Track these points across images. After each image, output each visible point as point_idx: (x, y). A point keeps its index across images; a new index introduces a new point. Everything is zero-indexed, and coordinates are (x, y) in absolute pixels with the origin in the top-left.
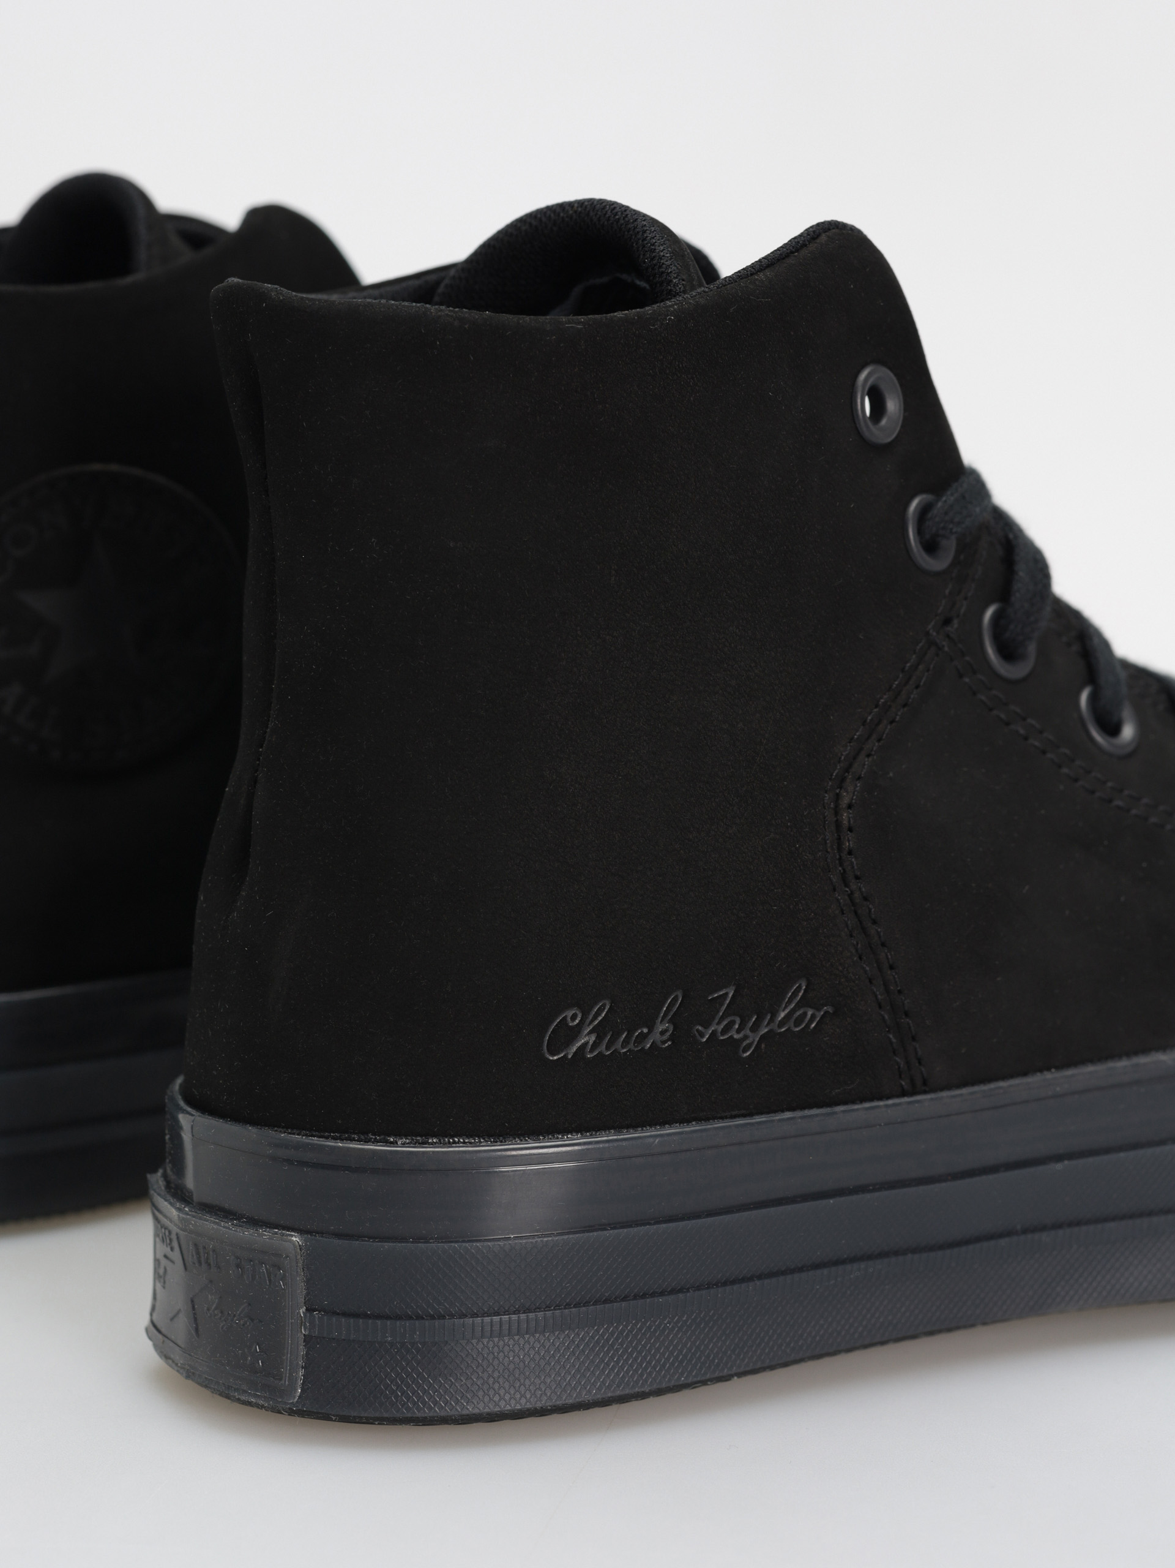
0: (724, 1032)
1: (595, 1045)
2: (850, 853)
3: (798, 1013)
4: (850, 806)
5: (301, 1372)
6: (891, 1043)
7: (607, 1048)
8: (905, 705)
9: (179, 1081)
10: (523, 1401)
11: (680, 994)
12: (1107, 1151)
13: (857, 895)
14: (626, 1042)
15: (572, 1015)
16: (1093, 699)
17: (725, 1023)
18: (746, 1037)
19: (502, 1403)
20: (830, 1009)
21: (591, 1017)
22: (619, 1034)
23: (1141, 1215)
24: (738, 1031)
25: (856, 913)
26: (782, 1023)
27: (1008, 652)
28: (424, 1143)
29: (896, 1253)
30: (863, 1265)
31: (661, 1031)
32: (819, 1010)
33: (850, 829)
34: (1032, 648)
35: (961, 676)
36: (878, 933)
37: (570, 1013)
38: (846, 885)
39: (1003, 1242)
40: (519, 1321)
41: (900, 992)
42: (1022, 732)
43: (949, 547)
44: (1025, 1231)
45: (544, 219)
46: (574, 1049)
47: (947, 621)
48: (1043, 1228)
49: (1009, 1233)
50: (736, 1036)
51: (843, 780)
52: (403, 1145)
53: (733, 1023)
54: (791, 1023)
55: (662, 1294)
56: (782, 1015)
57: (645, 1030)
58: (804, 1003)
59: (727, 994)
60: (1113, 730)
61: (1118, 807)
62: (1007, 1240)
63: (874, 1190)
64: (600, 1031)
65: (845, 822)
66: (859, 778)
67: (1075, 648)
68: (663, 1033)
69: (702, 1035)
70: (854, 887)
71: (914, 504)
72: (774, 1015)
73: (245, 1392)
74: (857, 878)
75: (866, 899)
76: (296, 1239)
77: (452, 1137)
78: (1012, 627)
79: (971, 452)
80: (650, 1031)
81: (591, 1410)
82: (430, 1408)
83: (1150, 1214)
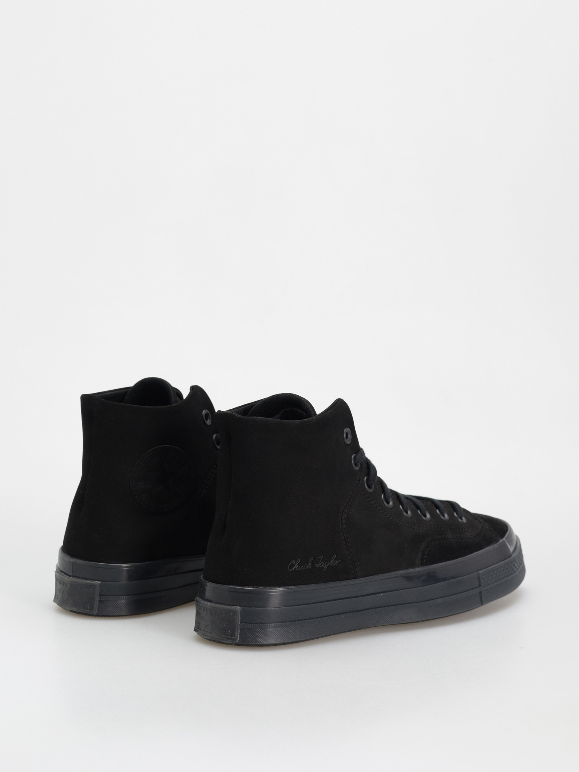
0: (321, 565)
1: (298, 568)
2: (344, 529)
3: (334, 562)
4: (344, 519)
5: (239, 635)
6: (352, 568)
7: (300, 568)
8: (353, 498)
9: (202, 575)
10: (271, 642)
11: (313, 557)
12: (390, 591)
13: (346, 537)
14: (303, 567)
15: (294, 562)
16: (384, 496)
17: (321, 563)
18: (325, 567)
19: (273, 642)
20: (340, 561)
21: (297, 561)
22: (302, 566)
23: (396, 605)
24: (323, 565)
25: (345, 541)
26: (331, 564)
27: (369, 487)
28: (266, 588)
29: (351, 612)
30: (345, 614)
31: (309, 566)
32: (338, 561)
33: (344, 524)
34: (373, 486)
35: (361, 492)
36: (349, 545)
37: (293, 561)
38: (344, 535)
39: (370, 610)
40: (273, 625)
41: (353, 557)
42: (373, 503)
43: (359, 464)
44: (374, 608)
45: (278, 397)
46: (294, 568)
47: (359, 480)
48: (378, 608)
49: (371, 608)
50: (323, 566)
51: (343, 514)
52: (262, 588)
53: (322, 564)
54: (333, 564)
55: (309, 619)
56: (331, 562)
57: (307, 565)
58: (335, 559)
59: (321, 558)
60: (388, 503)
61: (391, 519)
62: (371, 610)
63: (347, 599)
64: (298, 565)
65: (343, 522)
66: (345, 513)
67: (380, 485)
68: (310, 566)
69: (317, 566)
70: (345, 535)
71: (353, 456)
72: (330, 562)
73: (225, 640)
74: (346, 534)
75: (347, 538)
76: (239, 608)
77: (271, 586)
78: (370, 481)
79: (361, 445)
80: (308, 565)
81: (290, 645)
82: (257, 643)
83: (398, 605)
